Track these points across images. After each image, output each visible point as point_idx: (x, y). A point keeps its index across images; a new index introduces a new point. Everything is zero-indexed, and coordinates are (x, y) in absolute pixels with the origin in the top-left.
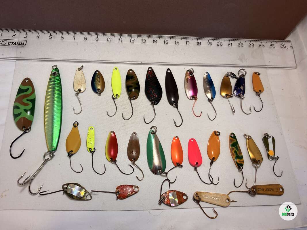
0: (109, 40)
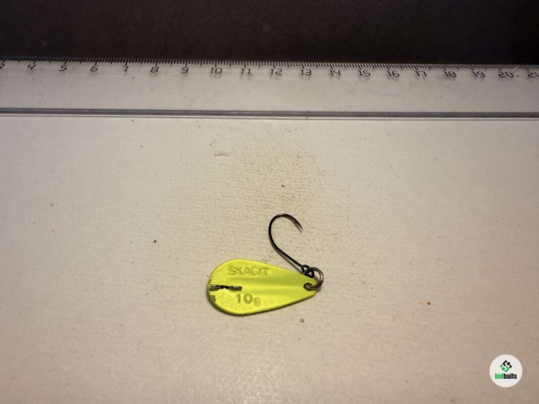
0: (216, 72)
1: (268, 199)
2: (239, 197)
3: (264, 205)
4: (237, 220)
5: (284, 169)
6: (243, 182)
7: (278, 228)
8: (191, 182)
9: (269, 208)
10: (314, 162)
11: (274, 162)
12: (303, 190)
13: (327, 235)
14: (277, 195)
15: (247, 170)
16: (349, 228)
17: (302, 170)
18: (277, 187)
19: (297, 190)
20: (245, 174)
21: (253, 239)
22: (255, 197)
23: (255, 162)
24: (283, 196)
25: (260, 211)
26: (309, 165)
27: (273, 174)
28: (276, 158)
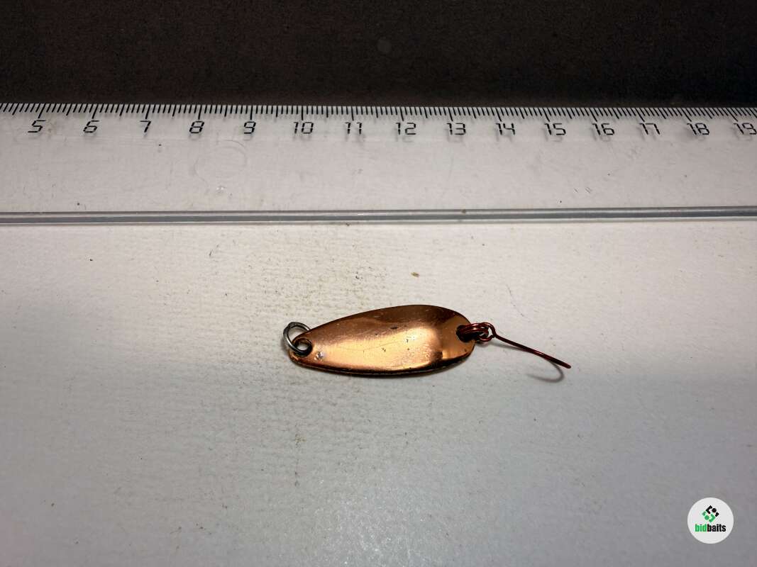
3: (290, 377)
4: (241, 410)
5: (332, 303)
6: (258, 330)
7: (309, 425)
8: (169, 334)
9: (299, 384)
10: (384, 287)
11: (315, 288)
13: (392, 437)
15: (269, 306)
16: (432, 420)
20: (263, 313)
21: (264, 450)
23: (282, 288)
25: (283, 391)
27: (311, 312)
28: (321, 280)
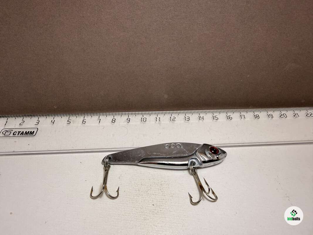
1: (146, 214)
2: (133, 213)
5: (154, 193)
10: (169, 188)
11: (149, 189)
12: (163, 207)
14: (150, 211)
15: (137, 195)
17: (163, 194)
18: (151, 205)
19: (160, 207)
20: (136, 197)
22: (140, 213)
24: (153, 212)
26: (166, 190)
